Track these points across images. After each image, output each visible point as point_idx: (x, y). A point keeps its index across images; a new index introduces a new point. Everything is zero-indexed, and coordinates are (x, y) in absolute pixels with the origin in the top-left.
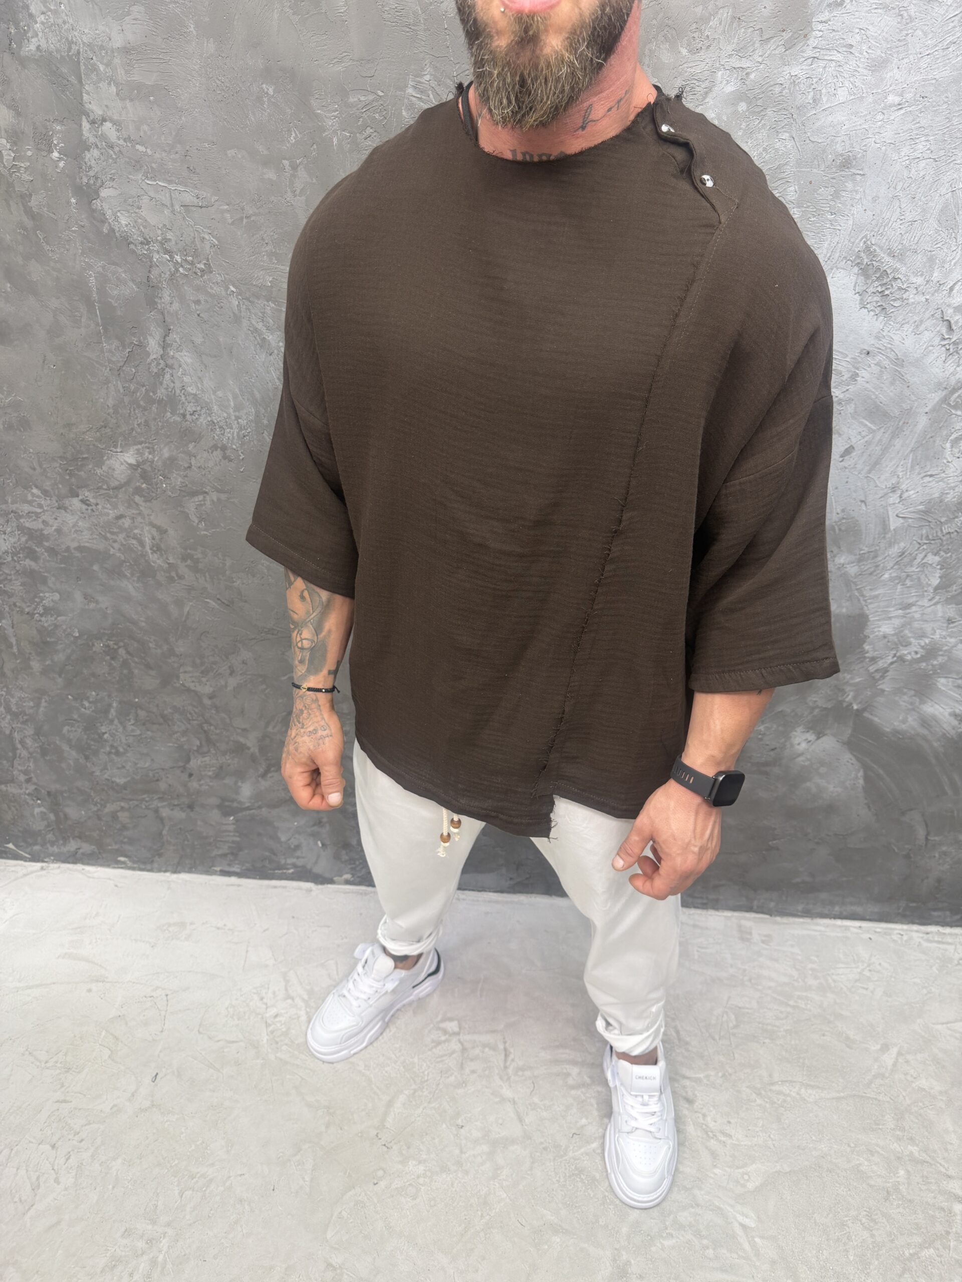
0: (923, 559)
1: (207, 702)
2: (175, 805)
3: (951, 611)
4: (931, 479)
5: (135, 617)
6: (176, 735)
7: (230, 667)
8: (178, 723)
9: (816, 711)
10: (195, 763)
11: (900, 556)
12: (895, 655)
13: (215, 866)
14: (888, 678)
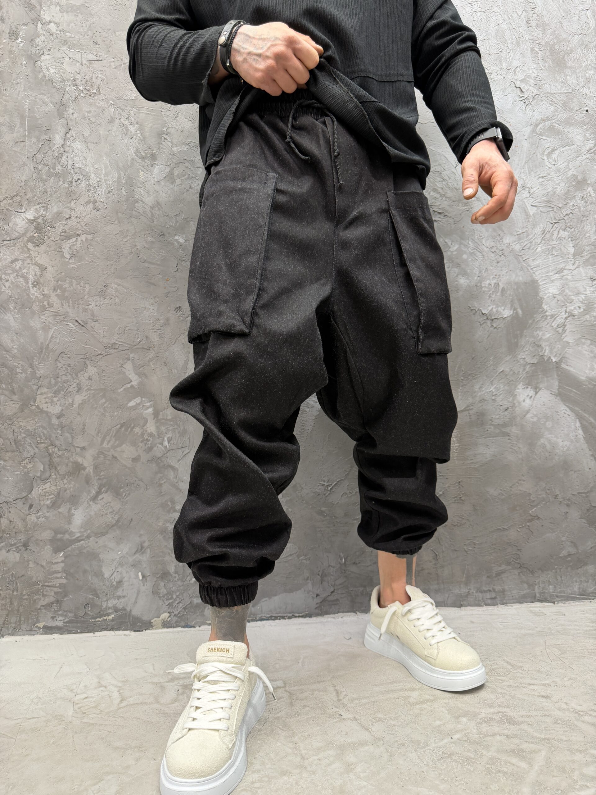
0: (558, 235)
1: (55, 421)
2: (11, 545)
3: (589, 271)
4: (543, 180)
5: (10, 345)
6: (24, 462)
7: (78, 384)
8: (28, 447)
9: (528, 367)
10: (35, 493)
11: (543, 233)
12: (566, 312)
13: (38, 622)
14: (567, 331)
